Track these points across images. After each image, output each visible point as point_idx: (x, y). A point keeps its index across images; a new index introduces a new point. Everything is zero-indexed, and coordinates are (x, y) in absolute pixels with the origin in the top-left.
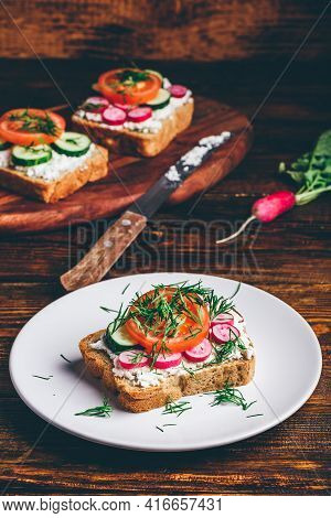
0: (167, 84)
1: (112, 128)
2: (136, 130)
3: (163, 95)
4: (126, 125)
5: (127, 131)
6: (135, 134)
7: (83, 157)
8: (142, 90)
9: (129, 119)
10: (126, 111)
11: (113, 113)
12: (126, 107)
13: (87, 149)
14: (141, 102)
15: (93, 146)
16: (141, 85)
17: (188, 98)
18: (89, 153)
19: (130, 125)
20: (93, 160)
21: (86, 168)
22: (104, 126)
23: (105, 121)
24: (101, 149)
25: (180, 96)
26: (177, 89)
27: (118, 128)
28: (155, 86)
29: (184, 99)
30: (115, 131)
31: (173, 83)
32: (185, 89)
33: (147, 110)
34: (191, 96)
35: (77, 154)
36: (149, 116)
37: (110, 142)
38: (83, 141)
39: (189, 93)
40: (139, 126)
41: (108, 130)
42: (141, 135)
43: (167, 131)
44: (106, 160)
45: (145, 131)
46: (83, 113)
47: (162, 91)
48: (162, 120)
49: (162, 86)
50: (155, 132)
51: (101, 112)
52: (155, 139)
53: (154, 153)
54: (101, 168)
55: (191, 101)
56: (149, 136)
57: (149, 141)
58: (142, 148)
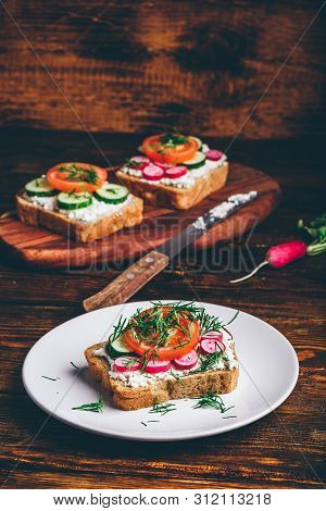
0: (206, 148)
1: (150, 182)
2: (171, 185)
3: (199, 157)
4: (163, 180)
5: (163, 186)
6: (170, 188)
7: (120, 205)
8: (180, 152)
9: (165, 175)
10: (164, 169)
11: (153, 170)
12: (165, 165)
13: (124, 199)
14: (179, 162)
15: (131, 196)
16: (179, 147)
17: (223, 162)
18: (126, 203)
19: (166, 181)
20: (129, 208)
21: (121, 214)
22: (143, 181)
23: (145, 176)
24: (137, 199)
25: (216, 159)
26: (214, 153)
27: (156, 183)
28: (192, 149)
29: (219, 162)
30: (153, 186)
31: (211, 148)
32: (220, 153)
33: (183, 168)
34: (227, 160)
35: (115, 202)
36: (183, 173)
37: (149, 195)
38: (121, 191)
39: (224, 157)
40: (174, 181)
41: (147, 185)
42: (174, 189)
43: (200, 188)
44: (141, 208)
45: (179, 186)
46: (126, 170)
47: (199, 153)
48: (196, 178)
49: (200, 150)
50: (188, 186)
51: (142, 169)
52: (188, 194)
53: (187, 207)
54: (135, 215)
55: (226, 164)
56: (182, 191)
57: (181, 194)
58: (176, 201)
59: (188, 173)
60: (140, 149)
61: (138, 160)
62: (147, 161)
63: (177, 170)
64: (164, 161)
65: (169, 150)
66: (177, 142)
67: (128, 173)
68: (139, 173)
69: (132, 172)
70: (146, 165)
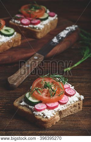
0: (48, 11)
1: (24, 26)
2: (34, 28)
3: (46, 15)
4: (30, 26)
5: (30, 28)
6: (33, 29)
7: (11, 37)
8: (37, 13)
9: (31, 24)
10: (30, 20)
11: (25, 21)
12: (31, 19)
13: (13, 34)
14: (37, 17)
15: (15, 33)
16: (37, 11)
17: (56, 17)
18: (13, 36)
19: (31, 26)
20: (15, 38)
21: (11, 41)
23: (22, 24)
24: (18, 34)
25: (53, 16)
26: (52, 14)
27: (27, 27)
28: (43, 12)
29: (54, 18)
30: (25, 28)
31: (50, 11)
32: (55, 14)
33: (38, 20)
34: (57, 17)
35: (9, 36)
36: (39, 23)
37: (23, 32)
38: (12, 31)
39: (56, 15)
40: (35, 26)
41: (23, 27)
42: (35, 30)
43: (46, 29)
44: (20, 38)
45: (37, 28)
46: (13, 20)
47: (45, 14)
48: (44, 25)
49: (46, 12)
50: (41, 29)
51: (21, 20)
52: (41, 32)
53: (40, 38)
54: (18, 42)
55: (57, 18)
56: (39, 31)
57: (38, 32)
58: (36, 35)
59: (41, 23)
60: (20, 11)
61: (18, 16)
62: (23, 17)
63: (36, 21)
64: (30, 17)
65: (33, 12)
66: (36, 9)
67: (14, 22)
68: (19, 22)
69: (16, 21)
70: (22, 18)
